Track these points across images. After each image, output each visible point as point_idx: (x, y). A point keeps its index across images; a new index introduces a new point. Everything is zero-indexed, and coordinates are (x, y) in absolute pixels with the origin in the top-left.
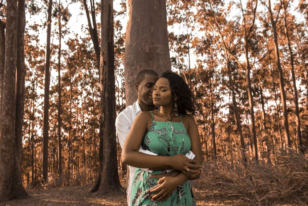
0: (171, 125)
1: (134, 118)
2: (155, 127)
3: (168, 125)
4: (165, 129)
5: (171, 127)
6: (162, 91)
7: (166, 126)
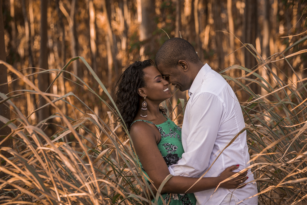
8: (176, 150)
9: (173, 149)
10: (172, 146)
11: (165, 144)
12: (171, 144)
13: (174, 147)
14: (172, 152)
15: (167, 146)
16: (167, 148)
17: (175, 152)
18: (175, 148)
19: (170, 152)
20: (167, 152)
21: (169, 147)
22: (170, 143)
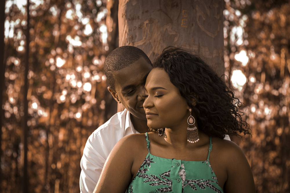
0: (181, 168)
1: (120, 137)
2: (149, 168)
3: (176, 168)
4: (168, 176)
5: (182, 173)
6: (156, 96)
7: (172, 169)
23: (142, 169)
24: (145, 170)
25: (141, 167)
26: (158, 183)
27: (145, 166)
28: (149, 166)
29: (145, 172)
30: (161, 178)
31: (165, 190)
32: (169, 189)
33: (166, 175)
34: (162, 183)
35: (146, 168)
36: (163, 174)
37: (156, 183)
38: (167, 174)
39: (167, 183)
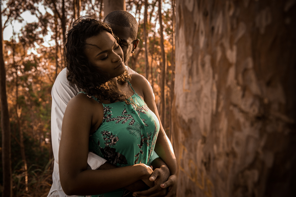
8: (115, 143)
9: (112, 141)
10: (111, 136)
11: (104, 133)
12: (112, 134)
13: (113, 138)
14: (110, 145)
15: (106, 136)
16: (105, 138)
17: (113, 146)
18: (115, 140)
19: (108, 145)
20: (105, 143)
21: (108, 137)
22: (110, 132)
23: (106, 116)
24: (110, 115)
25: (105, 114)
26: (126, 120)
27: (107, 113)
28: (110, 111)
29: (111, 117)
30: (124, 116)
31: (132, 122)
32: (133, 121)
33: (125, 113)
34: (127, 119)
35: (109, 114)
36: (123, 113)
37: (124, 121)
38: (125, 111)
39: (130, 118)
